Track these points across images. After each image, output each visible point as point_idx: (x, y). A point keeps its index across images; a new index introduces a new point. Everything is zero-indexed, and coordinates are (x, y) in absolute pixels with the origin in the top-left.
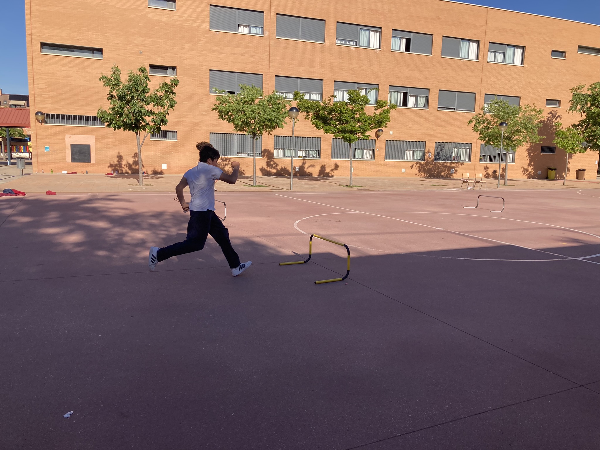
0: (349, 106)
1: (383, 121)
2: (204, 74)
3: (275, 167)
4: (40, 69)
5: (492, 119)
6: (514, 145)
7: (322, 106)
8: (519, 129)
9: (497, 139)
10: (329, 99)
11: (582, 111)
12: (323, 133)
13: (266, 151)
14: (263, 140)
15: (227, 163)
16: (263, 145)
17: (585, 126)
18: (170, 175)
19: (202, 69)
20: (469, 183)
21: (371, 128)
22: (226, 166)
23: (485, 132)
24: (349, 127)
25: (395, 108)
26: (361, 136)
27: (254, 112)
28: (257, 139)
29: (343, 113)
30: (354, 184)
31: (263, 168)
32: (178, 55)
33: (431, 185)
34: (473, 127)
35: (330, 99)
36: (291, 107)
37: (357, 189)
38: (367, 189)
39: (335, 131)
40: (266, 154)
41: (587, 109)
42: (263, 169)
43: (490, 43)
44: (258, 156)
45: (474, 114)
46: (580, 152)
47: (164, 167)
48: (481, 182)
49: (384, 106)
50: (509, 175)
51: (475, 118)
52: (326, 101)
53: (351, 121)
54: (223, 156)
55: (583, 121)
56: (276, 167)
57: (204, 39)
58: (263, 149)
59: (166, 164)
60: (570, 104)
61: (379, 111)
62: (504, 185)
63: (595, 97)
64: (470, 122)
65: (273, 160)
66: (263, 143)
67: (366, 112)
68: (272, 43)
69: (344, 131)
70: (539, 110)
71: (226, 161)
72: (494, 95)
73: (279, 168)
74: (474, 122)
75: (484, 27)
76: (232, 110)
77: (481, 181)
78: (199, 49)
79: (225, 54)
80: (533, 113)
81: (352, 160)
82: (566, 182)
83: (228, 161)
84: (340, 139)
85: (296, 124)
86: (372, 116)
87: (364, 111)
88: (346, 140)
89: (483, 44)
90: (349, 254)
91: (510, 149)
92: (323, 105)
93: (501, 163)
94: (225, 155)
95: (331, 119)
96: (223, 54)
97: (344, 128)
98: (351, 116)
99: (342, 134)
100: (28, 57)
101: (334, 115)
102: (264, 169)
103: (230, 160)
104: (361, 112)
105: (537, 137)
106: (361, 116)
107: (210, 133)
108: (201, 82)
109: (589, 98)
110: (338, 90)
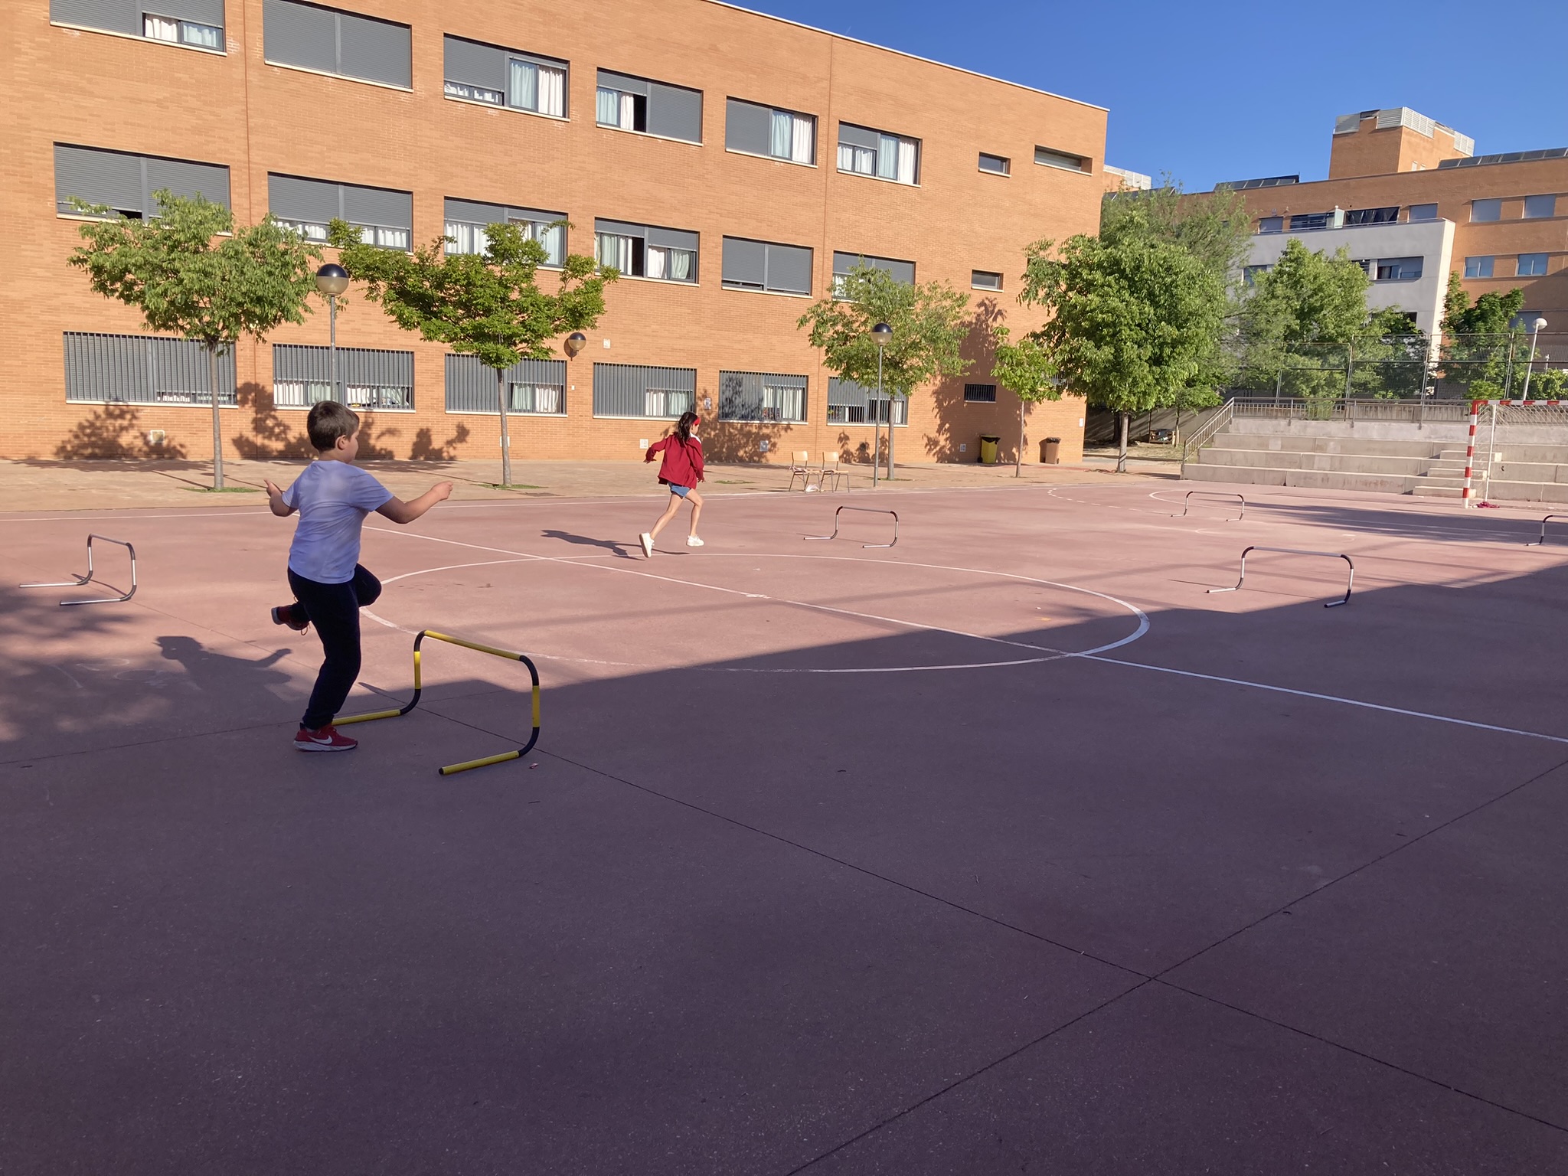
0: (490, 267)
1: (587, 312)
2: (36, 155)
3: (279, 434)
5: (854, 314)
6: (907, 380)
7: (415, 264)
8: (918, 343)
9: (867, 367)
10: (435, 245)
11: (1048, 302)
12: (421, 339)
13: (248, 388)
14: (237, 357)
15: (125, 423)
16: (238, 370)
17: (1056, 337)
19: (29, 138)
20: (808, 475)
21: (556, 330)
22: (124, 433)
23: (839, 347)
24: (495, 324)
25: (614, 278)
26: (529, 351)
27: (206, 274)
28: (222, 352)
29: (475, 285)
30: (515, 479)
31: (241, 437)
33: (717, 482)
34: (810, 335)
35: (438, 247)
36: (323, 264)
37: (527, 494)
38: (553, 495)
39: (456, 334)
40: (250, 398)
41: (1060, 297)
42: (244, 439)
43: (841, 123)
44: (224, 402)
45: (812, 300)
46: (1049, 399)
48: (836, 474)
49: (586, 273)
50: (897, 455)
51: (813, 312)
52: (425, 252)
53: (500, 309)
54: (112, 403)
55: (1052, 326)
56: (283, 436)
57: (31, 48)
58: (240, 382)
60: (1023, 285)
61: (574, 284)
62: (887, 479)
63: (1074, 270)
64: (802, 322)
65: (273, 413)
66: (238, 364)
67: (538, 287)
68: (254, 77)
69: (480, 335)
70: (961, 297)
71: (124, 417)
72: (857, 255)
74: (813, 322)
75: (825, 84)
76: (134, 265)
77: (835, 472)
78: (17, 78)
79: (104, 98)
80: (947, 303)
81: (507, 414)
82: (1021, 468)
83: (128, 416)
84: (468, 356)
85: (339, 312)
86: (557, 297)
87: (534, 284)
88: (486, 360)
89: (826, 124)
90: (536, 681)
91: (896, 389)
92: (417, 261)
93: (881, 425)
94: (117, 400)
95: (443, 301)
96: (99, 97)
97: (481, 326)
98: (499, 296)
99: (476, 343)
101: (451, 291)
102: (247, 440)
103: (137, 414)
104: (524, 285)
105: (959, 363)
106: (527, 296)
107: (66, 333)
108: (26, 179)
109: (1063, 272)
110: (457, 223)
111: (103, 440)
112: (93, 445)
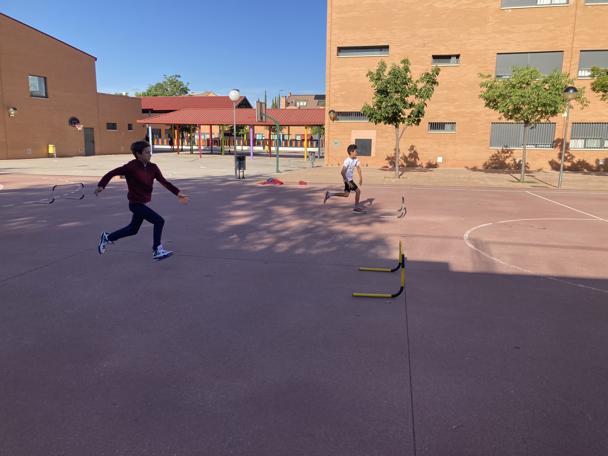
2: (490, 59)
3: (570, 159)
4: (336, 72)
13: (559, 140)
14: (556, 129)
15: (508, 155)
16: (556, 134)
18: (444, 168)
19: (489, 53)
22: (507, 159)
32: (463, 41)
40: (559, 144)
42: (553, 162)
44: (548, 147)
47: (440, 160)
54: (504, 148)
56: (571, 160)
57: (493, 20)
58: (555, 139)
59: (442, 158)
65: (568, 151)
66: (556, 132)
68: (579, 12)
71: (508, 153)
73: (575, 160)
78: (487, 32)
79: (517, 33)
83: (510, 152)
94: (506, 147)
96: (515, 33)
100: (327, 61)
102: (555, 162)
103: (513, 152)
107: (492, 123)
108: (486, 68)
111: (500, 161)
112: (496, 163)
